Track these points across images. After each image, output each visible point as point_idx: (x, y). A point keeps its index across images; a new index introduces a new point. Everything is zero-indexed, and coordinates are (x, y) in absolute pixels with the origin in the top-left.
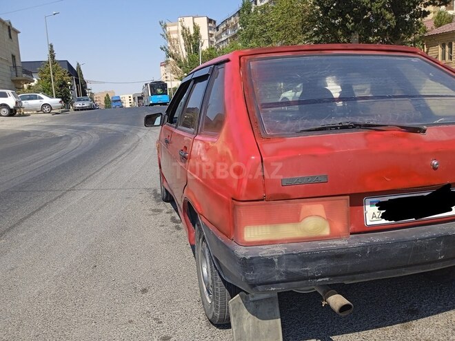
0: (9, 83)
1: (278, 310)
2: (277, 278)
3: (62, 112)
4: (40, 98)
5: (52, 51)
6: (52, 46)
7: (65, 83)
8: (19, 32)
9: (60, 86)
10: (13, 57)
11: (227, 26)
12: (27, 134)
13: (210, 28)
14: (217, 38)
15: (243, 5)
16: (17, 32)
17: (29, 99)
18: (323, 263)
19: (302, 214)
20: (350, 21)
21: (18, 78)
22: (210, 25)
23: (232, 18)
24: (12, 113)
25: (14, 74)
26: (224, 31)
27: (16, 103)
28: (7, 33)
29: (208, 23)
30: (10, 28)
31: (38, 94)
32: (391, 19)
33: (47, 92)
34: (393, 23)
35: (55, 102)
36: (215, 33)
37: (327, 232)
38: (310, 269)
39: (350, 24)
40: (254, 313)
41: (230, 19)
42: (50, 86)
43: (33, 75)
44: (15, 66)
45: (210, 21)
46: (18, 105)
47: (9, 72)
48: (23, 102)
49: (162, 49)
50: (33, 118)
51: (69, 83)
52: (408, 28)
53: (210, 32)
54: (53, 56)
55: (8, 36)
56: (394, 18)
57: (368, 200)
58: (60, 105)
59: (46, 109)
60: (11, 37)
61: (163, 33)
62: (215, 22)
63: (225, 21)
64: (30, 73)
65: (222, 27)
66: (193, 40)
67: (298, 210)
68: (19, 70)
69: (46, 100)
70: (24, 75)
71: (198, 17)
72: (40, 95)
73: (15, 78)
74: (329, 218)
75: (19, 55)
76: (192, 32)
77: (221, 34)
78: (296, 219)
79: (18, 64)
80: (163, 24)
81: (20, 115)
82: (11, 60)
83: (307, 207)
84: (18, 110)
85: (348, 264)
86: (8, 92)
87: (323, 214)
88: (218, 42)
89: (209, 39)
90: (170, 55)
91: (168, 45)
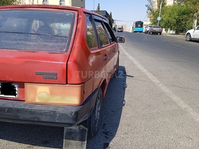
5: (99, 7)
6: (99, 4)
49: (146, 6)
54: (99, 9)
60: (82, 0)
89: (174, 2)
90: (149, 9)
91: (149, 4)
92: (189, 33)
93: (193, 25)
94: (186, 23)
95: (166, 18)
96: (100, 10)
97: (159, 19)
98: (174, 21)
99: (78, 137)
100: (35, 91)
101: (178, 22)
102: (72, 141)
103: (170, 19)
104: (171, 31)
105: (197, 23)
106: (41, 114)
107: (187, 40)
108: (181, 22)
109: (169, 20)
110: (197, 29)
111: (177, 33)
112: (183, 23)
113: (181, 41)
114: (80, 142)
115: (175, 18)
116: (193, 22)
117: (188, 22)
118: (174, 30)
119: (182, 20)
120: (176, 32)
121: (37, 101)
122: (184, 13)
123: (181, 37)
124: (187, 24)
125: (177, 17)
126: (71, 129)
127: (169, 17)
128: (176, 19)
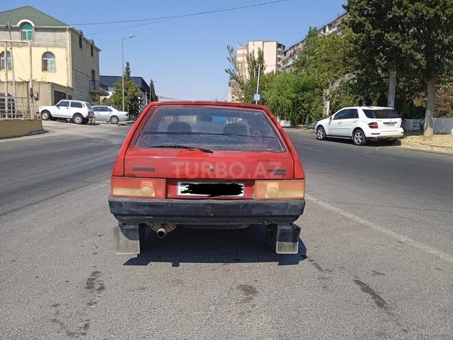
0: (87, 95)
1: (138, 236)
2: (125, 213)
3: (128, 123)
4: (110, 110)
5: (128, 69)
6: (128, 64)
7: (136, 98)
8: (100, 51)
9: (132, 100)
10: (93, 72)
11: (295, 52)
12: (90, 140)
13: (278, 53)
14: (284, 63)
15: (310, 32)
16: (98, 50)
17: (101, 110)
18: (147, 208)
19: (142, 185)
20: (383, 59)
21: (96, 91)
22: (279, 49)
23: (300, 44)
24: (85, 121)
25: (92, 87)
26: (291, 56)
27: (89, 113)
28: (90, 51)
29: (277, 48)
30: (92, 47)
31: (109, 107)
32: (421, 59)
33: (118, 105)
34: (423, 63)
35: (122, 114)
36: (283, 57)
37: (153, 195)
38: (141, 210)
39: (383, 61)
40: (126, 236)
41: (298, 45)
42: (121, 100)
43: (109, 88)
44: (93, 81)
45: (279, 46)
46: (90, 115)
47: (88, 85)
48: (95, 113)
49: (226, 71)
50: (101, 127)
51: (139, 98)
52: (439, 69)
53: (279, 56)
54: (128, 73)
55: (90, 54)
56: (424, 58)
57: (180, 183)
58: (126, 117)
59: (114, 120)
60: (92, 55)
61: (229, 57)
62: (284, 47)
63: (293, 47)
64: (106, 87)
65: (290, 52)
66: (257, 64)
67: (140, 183)
68: (97, 84)
69: (115, 112)
70: (101, 89)
71: (268, 41)
72: (111, 108)
73: (93, 91)
74: (155, 189)
75: (98, 71)
76: (256, 56)
77: (287, 59)
78: (138, 187)
79: (97, 78)
80: (230, 48)
81: (91, 124)
82: (90, 75)
83: (144, 182)
84: (90, 119)
85: (160, 211)
86: (83, 103)
87: (152, 186)
88: (285, 66)
89: (277, 62)
90: (233, 77)
91: (233, 68)
92: (320, 126)
93: (324, 110)
94: (310, 107)
95: (272, 97)
96: (131, 75)
97: (257, 97)
98: (289, 102)
99: (291, 238)
100: (265, 187)
101: (296, 104)
102: (285, 243)
103: (281, 99)
104: (283, 121)
105: (330, 106)
106: (274, 208)
107: (318, 139)
108: (301, 104)
109: (278, 101)
110: (335, 119)
111: (294, 125)
112: (306, 106)
113: (310, 140)
114: (293, 244)
115: (288, 98)
116: (323, 105)
117: (314, 105)
118: (287, 120)
119: (303, 101)
120: (292, 124)
121: (267, 196)
122: (304, 89)
123: (306, 132)
124: (313, 109)
125: (293, 95)
126: (284, 230)
127: (279, 95)
128: (292, 100)
